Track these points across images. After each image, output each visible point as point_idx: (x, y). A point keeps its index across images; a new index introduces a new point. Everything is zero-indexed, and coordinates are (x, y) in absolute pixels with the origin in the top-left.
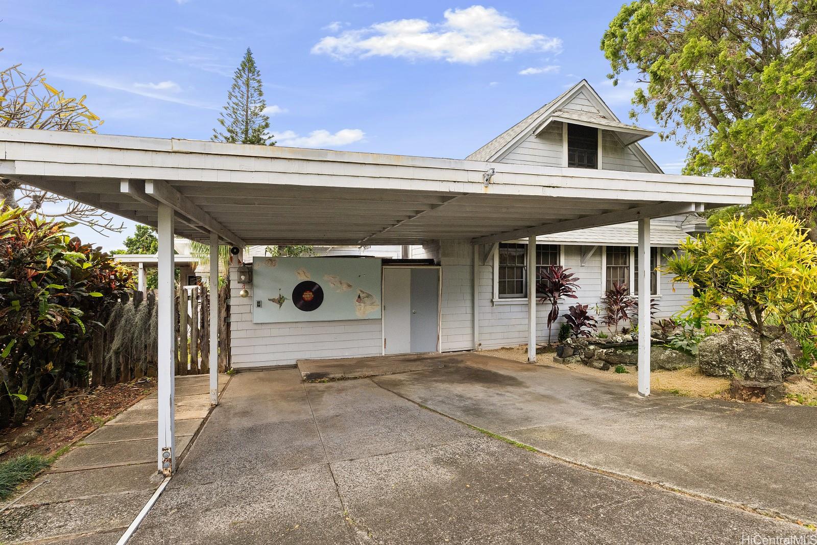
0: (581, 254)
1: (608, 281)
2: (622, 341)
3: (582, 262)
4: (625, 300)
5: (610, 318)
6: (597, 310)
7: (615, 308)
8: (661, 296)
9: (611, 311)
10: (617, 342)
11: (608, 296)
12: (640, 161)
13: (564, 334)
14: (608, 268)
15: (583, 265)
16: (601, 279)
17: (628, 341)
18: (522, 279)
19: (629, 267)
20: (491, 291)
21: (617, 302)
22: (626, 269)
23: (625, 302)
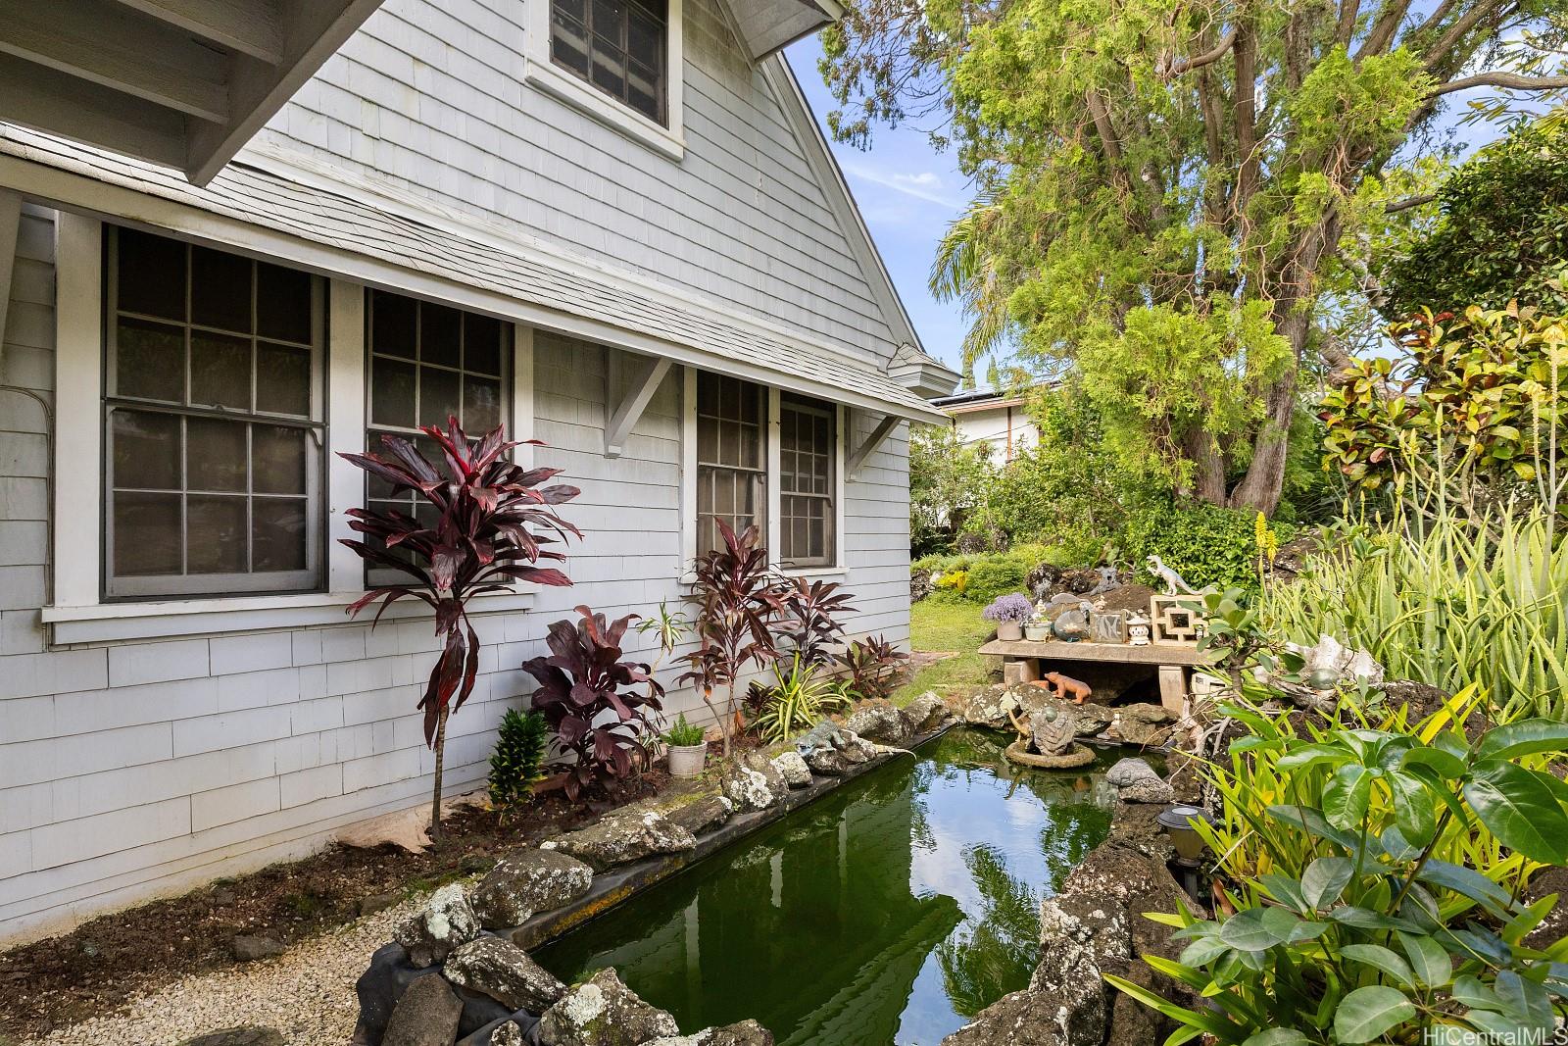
0: (605, 407)
1: (702, 522)
2: (769, 798)
3: (609, 437)
4: (759, 586)
5: (710, 655)
6: (664, 632)
7: (730, 616)
8: (846, 570)
9: (717, 631)
10: (747, 806)
11: (702, 574)
12: (794, 136)
13: (515, 762)
14: (703, 473)
15: (612, 449)
16: (680, 510)
17: (792, 787)
18: (303, 490)
19: (766, 474)
20: (39, 556)
21: (733, 595)
22: (755, 481)
23: (759, 597)
